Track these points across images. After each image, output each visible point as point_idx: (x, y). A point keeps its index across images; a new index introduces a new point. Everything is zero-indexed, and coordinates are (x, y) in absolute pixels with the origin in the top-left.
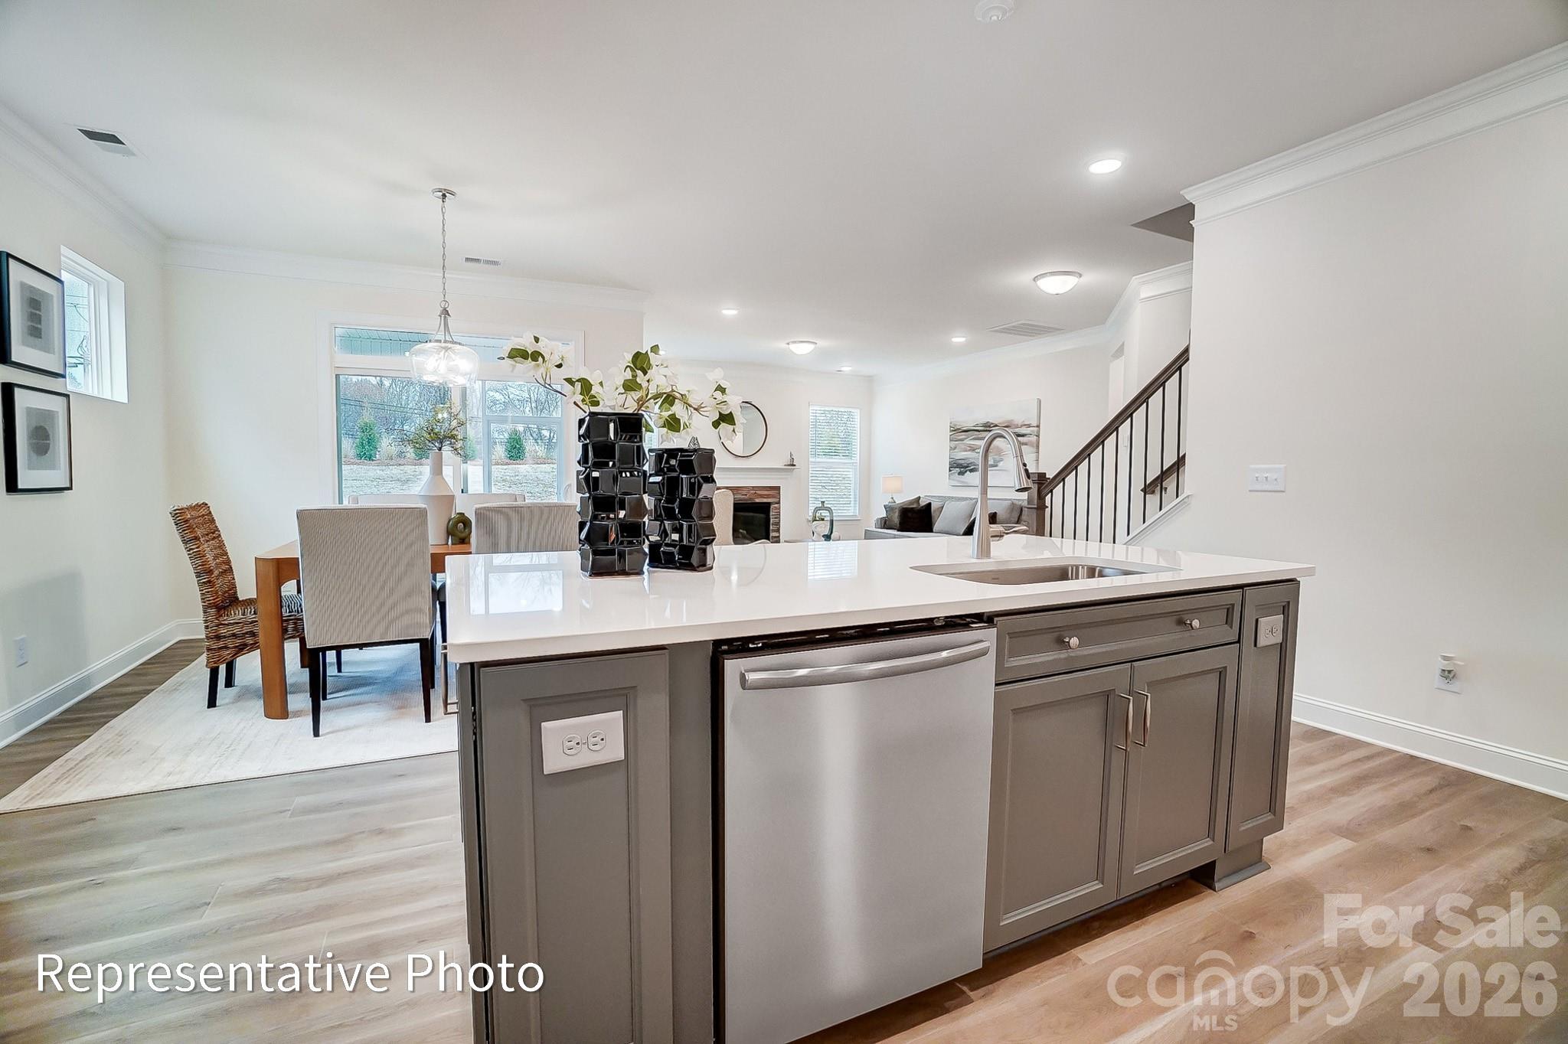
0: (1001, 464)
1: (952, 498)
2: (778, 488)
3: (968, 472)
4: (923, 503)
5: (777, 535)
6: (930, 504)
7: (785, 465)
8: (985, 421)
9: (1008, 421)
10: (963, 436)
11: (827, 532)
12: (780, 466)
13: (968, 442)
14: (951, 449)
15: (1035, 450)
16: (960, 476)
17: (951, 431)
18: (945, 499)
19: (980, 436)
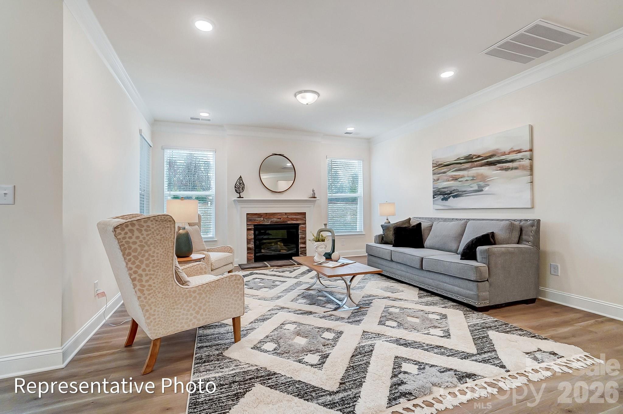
0: (486, 189)
1: (438, 219)
2: (304, 214)
3: (451, 198)
4: (414, 223)
5: (304, 246)
6: (420, 224)
7: (309, 198)
8: (466, 154)
9: (494, 151)
10: (444, 169)
11: (329, 250)
12: (306, 198)
13: (450, 173)
14: (434, 180)
15: (528, 173)
16: (444, 201)
17: (433, 167)
18: (432, 220)
19: (463, 167)
